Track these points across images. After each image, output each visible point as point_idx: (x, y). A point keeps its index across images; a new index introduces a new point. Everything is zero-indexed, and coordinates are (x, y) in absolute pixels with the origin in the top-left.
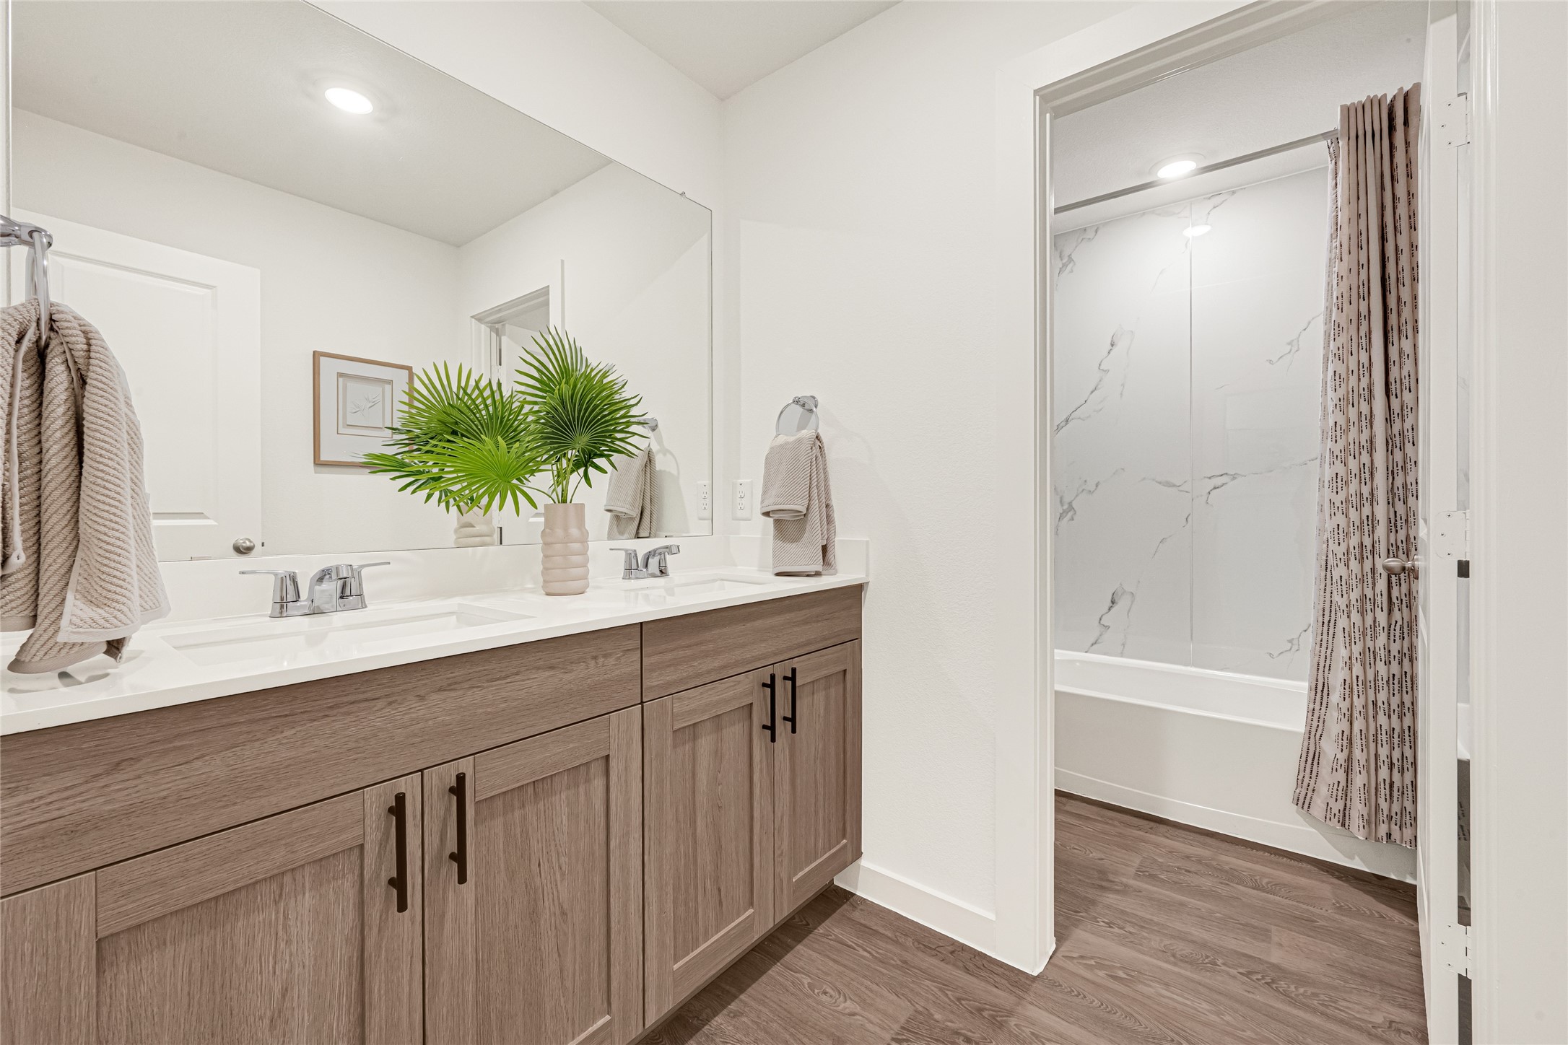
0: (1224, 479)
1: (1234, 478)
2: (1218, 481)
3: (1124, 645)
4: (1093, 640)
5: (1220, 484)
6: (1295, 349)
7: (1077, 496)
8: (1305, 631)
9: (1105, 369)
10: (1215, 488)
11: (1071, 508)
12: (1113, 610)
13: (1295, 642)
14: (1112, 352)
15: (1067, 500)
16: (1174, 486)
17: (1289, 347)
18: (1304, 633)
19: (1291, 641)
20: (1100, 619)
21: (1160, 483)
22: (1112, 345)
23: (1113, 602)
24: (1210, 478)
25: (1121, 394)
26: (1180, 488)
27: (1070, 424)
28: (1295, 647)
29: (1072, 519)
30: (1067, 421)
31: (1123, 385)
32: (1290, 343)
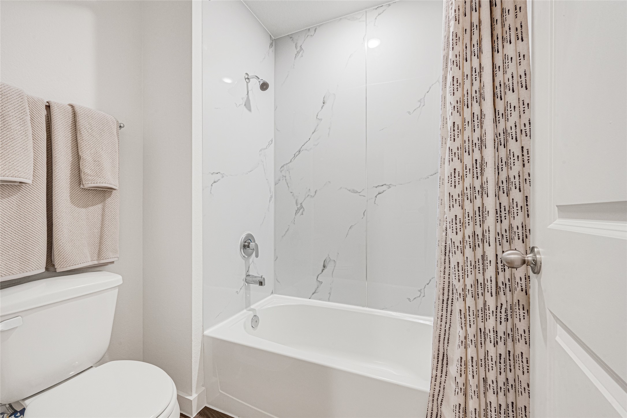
0: (385, 188)
1: (390, 187)
2: (381, 189)
3: (330, 293)
4: (314, 291)
5: (382, 191)
6: (422, 104)
7: (305, 199)
8: (428, 284)
9: (320, 118)
10: (379, 194)
11: (302, 207)
12: (324, 271)
13: (422, 291)
14: (324, 108)
15: (299, 202)
16: (357, 192)
17: (419, 103)
18: (427, 285)
19: (420, 291)
20: (317, 278)
21: (349, 190)
22: (324, 103)
23: (324, 267)
24: (376, 187)
25: (329, 134)
26: (361, 194)
27: (301, 153)
28: (422, 295)
29: (302, 214)
30: (299, 151)
31: (330, 128)
32: (420, 101)
